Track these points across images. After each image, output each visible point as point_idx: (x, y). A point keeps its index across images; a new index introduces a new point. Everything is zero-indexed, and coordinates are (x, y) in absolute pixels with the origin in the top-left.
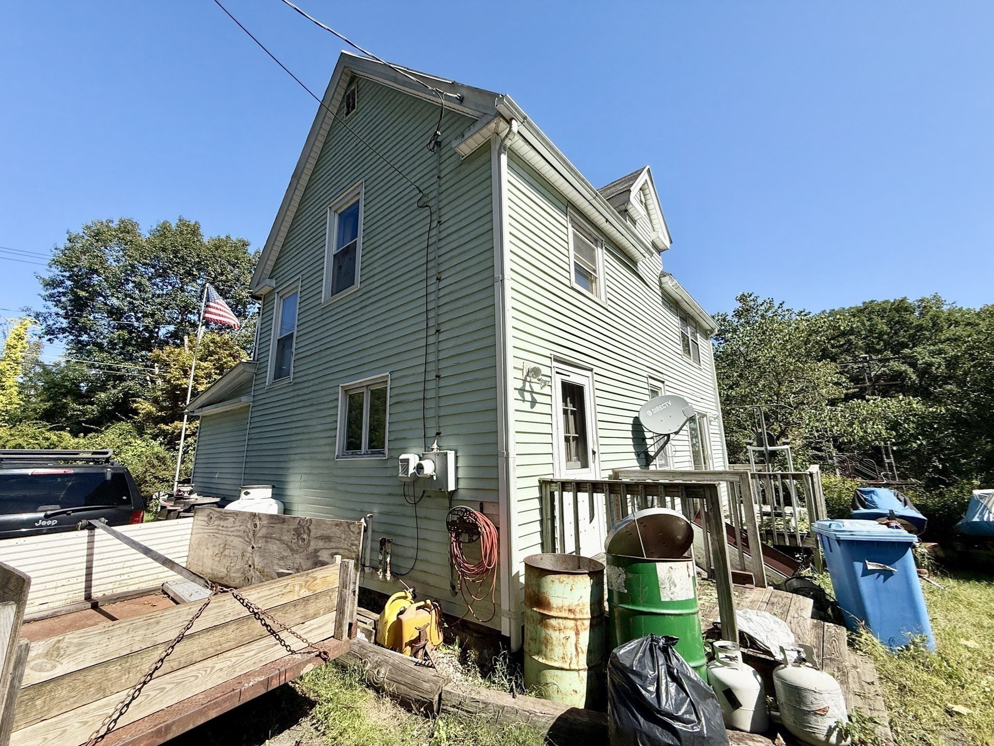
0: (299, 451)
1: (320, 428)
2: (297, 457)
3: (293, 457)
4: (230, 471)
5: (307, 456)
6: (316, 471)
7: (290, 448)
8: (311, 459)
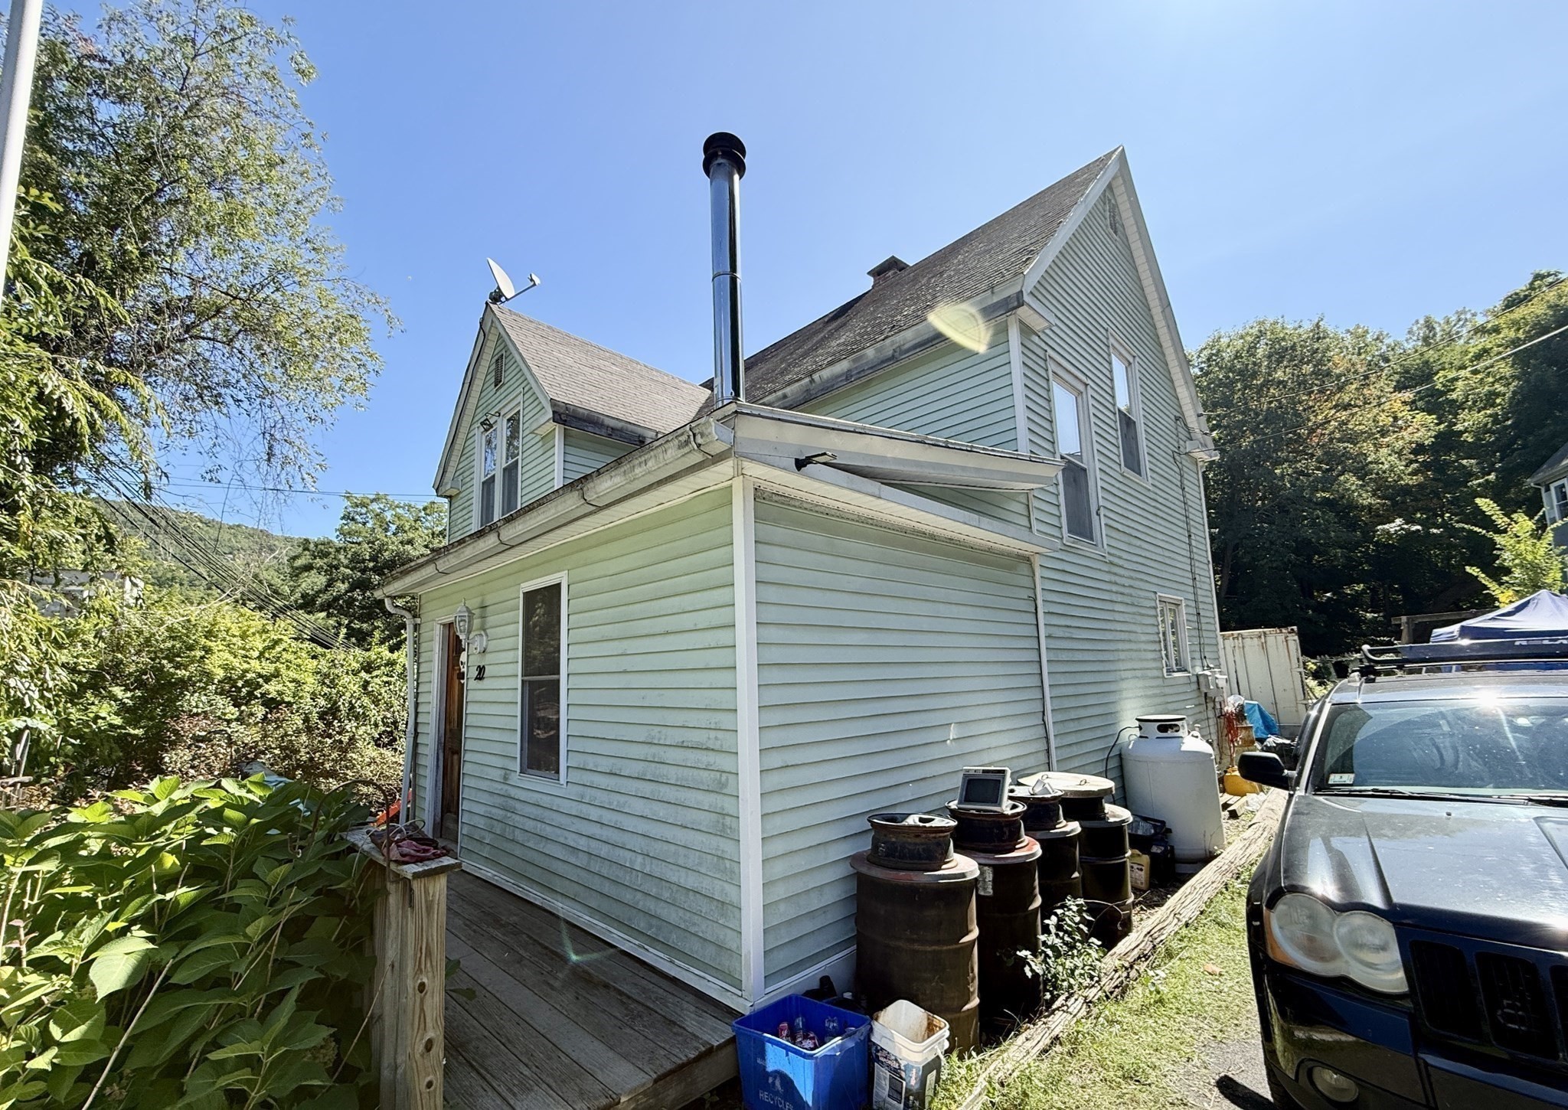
0: (1129, 665)
1: (1143, 638)
2: (1129, 674)
3: (1124, 674)
4: (998, 711)
5: (1139, 673)
6: (1150, 693)
7: (1119, 660)
8: (1144, 678)
